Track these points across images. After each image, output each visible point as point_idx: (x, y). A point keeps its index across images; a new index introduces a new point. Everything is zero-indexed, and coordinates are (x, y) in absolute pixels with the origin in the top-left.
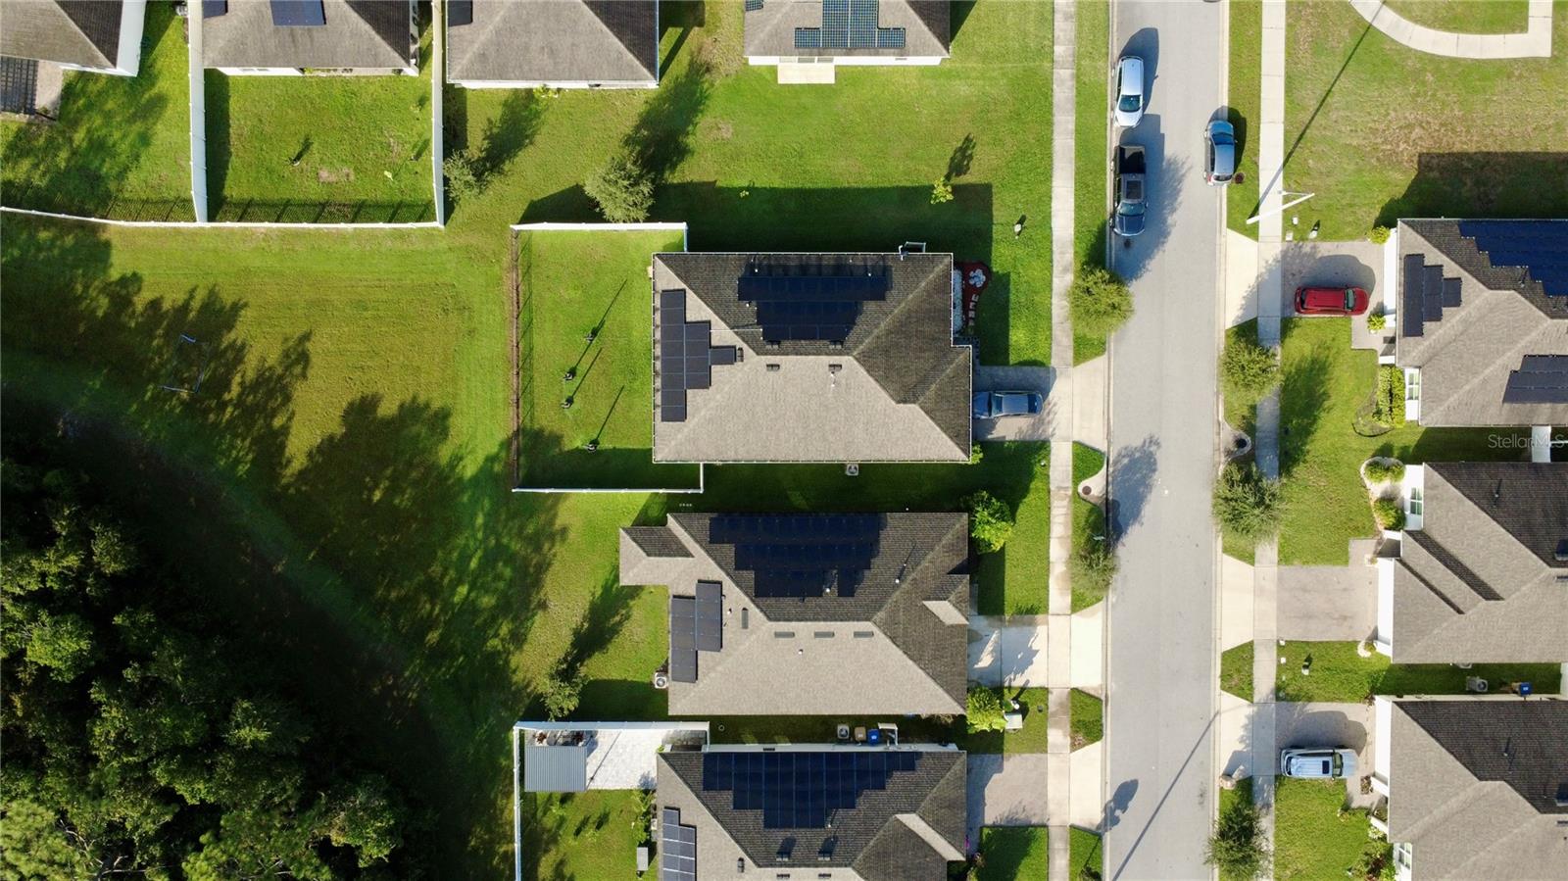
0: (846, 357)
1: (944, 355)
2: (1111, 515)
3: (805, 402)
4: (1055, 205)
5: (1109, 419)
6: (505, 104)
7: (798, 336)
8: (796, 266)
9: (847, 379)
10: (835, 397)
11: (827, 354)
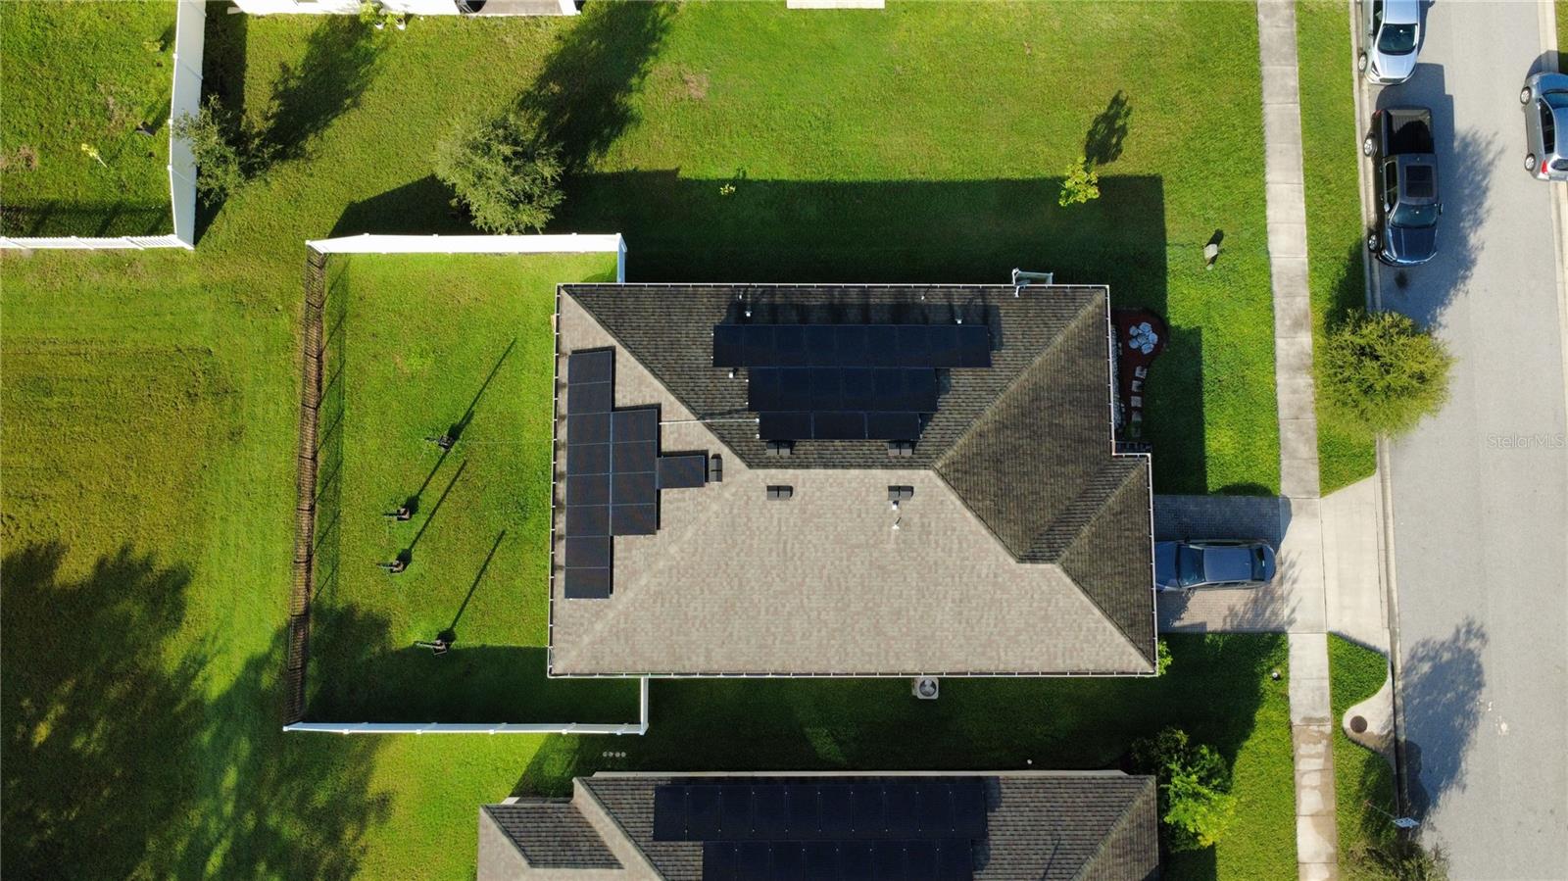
0: (922, 472)
1: (1101, 471)
2: (1405, 770)
3: (841, 560)
4: (1273, 213)
5: (1389, 591)
6: (314, 40)
7: (830, 431)
8: (822, 307)
9: (922, 516)
10: (899, 551)
11: (885, 466)
